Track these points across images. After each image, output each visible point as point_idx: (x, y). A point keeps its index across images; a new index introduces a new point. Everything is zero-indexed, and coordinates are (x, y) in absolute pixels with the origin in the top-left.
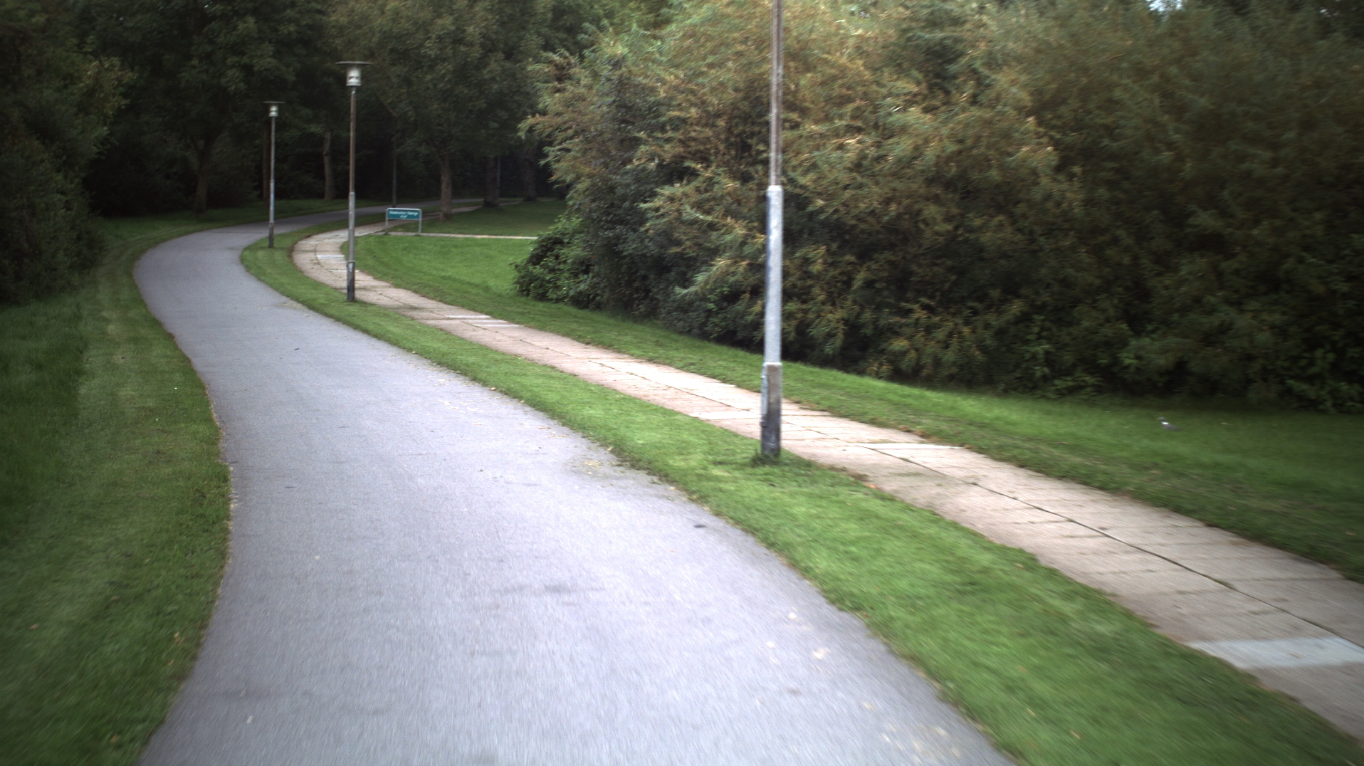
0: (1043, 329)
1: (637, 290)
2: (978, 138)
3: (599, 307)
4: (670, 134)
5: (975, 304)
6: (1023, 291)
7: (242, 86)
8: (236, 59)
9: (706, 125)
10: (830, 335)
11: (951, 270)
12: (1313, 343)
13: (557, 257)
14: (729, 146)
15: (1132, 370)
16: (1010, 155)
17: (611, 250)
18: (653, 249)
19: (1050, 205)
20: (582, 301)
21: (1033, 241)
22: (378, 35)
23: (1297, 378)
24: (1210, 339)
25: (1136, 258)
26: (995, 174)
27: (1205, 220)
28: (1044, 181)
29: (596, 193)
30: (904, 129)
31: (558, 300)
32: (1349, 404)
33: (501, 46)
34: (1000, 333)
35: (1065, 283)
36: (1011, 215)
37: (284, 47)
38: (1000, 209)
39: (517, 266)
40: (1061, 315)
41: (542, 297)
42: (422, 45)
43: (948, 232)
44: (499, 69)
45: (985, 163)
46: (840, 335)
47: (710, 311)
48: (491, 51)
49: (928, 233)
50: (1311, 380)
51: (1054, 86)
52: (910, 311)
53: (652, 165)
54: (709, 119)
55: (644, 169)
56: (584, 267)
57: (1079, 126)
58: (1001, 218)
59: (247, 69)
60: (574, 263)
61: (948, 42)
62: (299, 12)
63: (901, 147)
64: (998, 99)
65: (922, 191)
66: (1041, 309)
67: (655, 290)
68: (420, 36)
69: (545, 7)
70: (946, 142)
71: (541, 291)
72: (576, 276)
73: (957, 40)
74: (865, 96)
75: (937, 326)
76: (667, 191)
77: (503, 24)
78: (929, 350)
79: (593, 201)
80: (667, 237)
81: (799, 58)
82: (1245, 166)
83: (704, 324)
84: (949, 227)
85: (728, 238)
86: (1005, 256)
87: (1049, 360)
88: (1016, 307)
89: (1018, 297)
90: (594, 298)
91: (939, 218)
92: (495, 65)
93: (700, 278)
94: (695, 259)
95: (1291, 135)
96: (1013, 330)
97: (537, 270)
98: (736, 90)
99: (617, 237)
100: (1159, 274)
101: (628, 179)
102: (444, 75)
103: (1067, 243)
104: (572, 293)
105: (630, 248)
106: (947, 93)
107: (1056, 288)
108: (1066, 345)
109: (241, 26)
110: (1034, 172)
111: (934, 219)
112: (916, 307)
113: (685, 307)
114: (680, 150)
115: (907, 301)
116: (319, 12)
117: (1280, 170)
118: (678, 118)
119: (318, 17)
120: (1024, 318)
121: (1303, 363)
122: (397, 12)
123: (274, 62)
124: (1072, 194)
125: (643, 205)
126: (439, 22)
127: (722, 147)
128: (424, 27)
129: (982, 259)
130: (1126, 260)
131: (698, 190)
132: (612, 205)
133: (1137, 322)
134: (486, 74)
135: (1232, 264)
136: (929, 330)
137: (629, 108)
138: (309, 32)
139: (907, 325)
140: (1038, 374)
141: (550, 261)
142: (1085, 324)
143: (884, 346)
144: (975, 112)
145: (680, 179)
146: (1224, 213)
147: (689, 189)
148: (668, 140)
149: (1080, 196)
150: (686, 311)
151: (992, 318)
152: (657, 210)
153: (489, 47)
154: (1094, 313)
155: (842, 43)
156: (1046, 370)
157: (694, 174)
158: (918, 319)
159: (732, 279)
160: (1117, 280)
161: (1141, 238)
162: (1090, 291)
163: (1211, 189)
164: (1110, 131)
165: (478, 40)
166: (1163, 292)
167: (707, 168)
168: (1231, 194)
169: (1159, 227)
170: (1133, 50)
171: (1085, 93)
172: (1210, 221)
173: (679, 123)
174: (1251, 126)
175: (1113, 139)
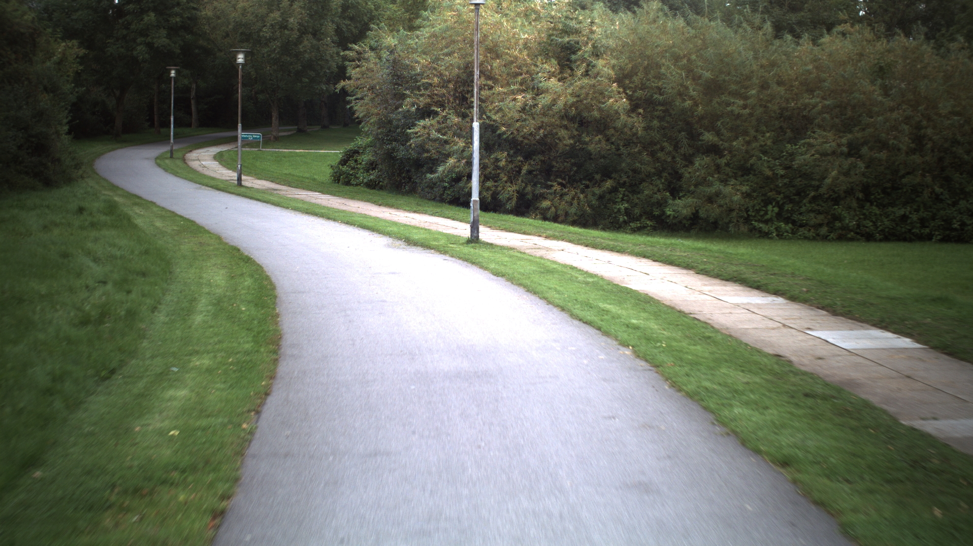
0: (624, 195)
1: (404, 178)
2: (587, 94)
3: (381, 188)
4: (423, 92)
5: (588, 182)
6: (613, 175)
7: (147, 56)
8: (143, 39)
9: (443, 87)
10: (509, 199)
11: (574, 164)
12: (767, 202)
13: (356, 161)
14: (455, 98)
15: (671, 217)
16: (603, 103)
17: (390, 156)
18: (414, 155)
19: (626, 130)
20: (372, 185)
21: (618, 149)
22: (233, 24)
23: (759, 221)
24: (710, 200)
25: (674, 158)
26: (596, 114)
27: (708, 137)
28: (623, 117)
29: (381, 124)
30: (546, 91)
31: (357, 185)
32: (785, 234)
33: (311, 30)
34: (601, 197)
35: (635, 171)
36: (605, 136)
37: (173, 31)
38: (600, 131)
39: (332, 166)
40: (634, 188)
41: (348, 183)
42: (260, 30)
43: (571, 144)
44: (309, 45)
45: (589, 108)
46: (515, 199)
47: (445, 188)
48: (304, 33)
49: (561, 145)
50: (766, 222)
51: (630, 66)
52: (552, 186)
53: (413, 109)
54: (444, 84)
55: (408, 111)
56: (372, 166)
57: (643, 87)
58: (600, 137)
59: (150, 45)
60: (366, 164)
61: (572, 43)
62: (183, 9)
63: (544, 100)
64: (598, 74)
65: (558, 122)
66: (623, 185)
67: (415, 177)
68: (260, 24)
69: (336, 5)
70: (569, 97)
71: (346, 180)
72: (368, 171)
73: (578, 43)
74: (527, 72)
75: (566, 194)
76: (422, 123)
77: (311, 16)
78: (561, 207)
79: (379, 128)
80: (422, 148)
81: (493, 51)
82: (729, 109)
83: (443, 194)
84: (572, 141)
85: (455, 148)
86: (604, 157)
87: (627, 212)
88: (609, 184)
89: (611, 178)
90: (379, 183)
91: (567, 137)
92: (308, 42)
93: (441, 169)
94: (437, 160)
95: (754, 92)
96: (608, 196)
97: (345, 168)
98: (459, 68)
99: (393, 149)
100: (687, 166)
101: (400, 117)
102: (275, 49)
103: (636, 150)
104: (365, 181)
105: (401, 153)
106: (572, 70)
107: (630, 173)
108: (636, 204)
109: (146, 18)
110: (617, 112)
111: (564, 138)
112: (555, 184)
113: (432, 185)
114: (428, 100)
115: (551, 181)
116: (194, 9)
117: (747, 111)
118: (427, 83)
119: (194, 12)
120: (614, 190)
121: (762, 213)
122: (244, 9)
123: (167, 41)
124: (637, 123)
125: (408, 131)
126: (272, 15)
127: (451, 99)
128: (263, 19)
129: (591, 159)
130: (669, 159)
131: (438, 122)
132: (390, 131)
133: (675, 192)
134: (301, 48)
135: (723, 161)
136: (562, 196)
137: (399, 77)
138: (189, 22)
139: (551, 194)
140: (621, 220)
141: (352, 163)
142: (646, 192)
143: (538, 205)
144: (586, 81)
145: (429, 116)
146: (718, 134)
147: (434, 122)
148: (422, 95)
149: (642, 125)
150: (432, 188)
151: (597, 191)
152: (416, 133)
153: (303, 31)
154: (651, 187)
155: (516, 43)
156: (626, 218)
157: (436, 113)
158: (556, 190)
159: (457, 170)
160: (664, 169)
161: (676, 147)
162: (649, 175)
163: (711, 121)
164: (659, 90)
165: (296, 27)
166: (687, 175)
167: (443, 111)
168: (722, 123)
169: (685, 141)
170: (674, 46)
171: (647, 69)
172: (711, 138)
173: (428, 86)
174: (733, 87)
175: (661, 94)
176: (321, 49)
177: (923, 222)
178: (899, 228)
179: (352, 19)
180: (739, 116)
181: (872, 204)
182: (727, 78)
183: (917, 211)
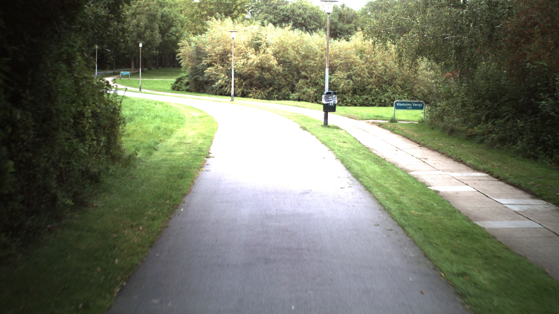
1: (201, 88)
2: (264, 59)
3: (192, 91)
5: (264, 88)
6: (273, 86)
9: (216, 56)
10: (239, 93)
11: (260, 82)
16: (269, 62)
17: (196, 80)
18: (206, 79)
19: (276, 71)
21: (274, 77)
24: (304, 93)
25: (292, 80)
26: (267, 66)
28: (275, 67)
30: (251, 59)
33: (149, 27)
34: (269, 93)
35: (280, 84)
36: (270, 73)
38: (268, 71)
39: (171, 85)
40: (279, 90)
45: (265, 64)
46: (241, 93)
47: (217, 90)
48: (146, 29)
49: (255, 76)
51: (278, 50)
53: (206, 64)
55: (203, 64)
57: (282, 57)
58: (268, 73)
60: (186, 83)
61: (259, 42)
63: (250, 61)
64: (267, 53)
65: (255, 68)
66: (276, 89)
67: (205, 87)
69: (159, 16)
70: (258, 60)
71: (178, 89)
72: (186, 86)
73: (261, 42)
74: (245, 52)
76: (209, 68)
78: (256, 96)
79: (192, 70)
80: (209, 77)
82: (310, 64)
84: (259, 75)
85: (221, 77)
86: (270, 80)
88: (271, 89)
90: (190, 90)
93: (217, 83)
94: (214, 81)
95: (318, 59)
96: (271, 93)
98: (222, 50)
99: (197, 78)
100: (296, 83)
101: (200, 66)
103: (280, 77)
104: (185, 89)
105: (201, 79)
106: (259, 51)
107: (278, 85)
110: (273, 65)
111: (256, 73)
112: (254, 88)
113: (213, 89)
114: (211, 61)
115: (252, 88)
117: (316, 65)
120: (273, 91)
124: (280, 69)
125: (205, 71)
127: (219, 61)
129: (265, 80)
131: (215, 68)
132: (196, 71)
133: (293, 91)
135: (308, 81)
136: (256, 92)
139: (252, 92)
144: (263, 55)
145: (211, 66)
146: (306, 72)
147: (213, 68)
148: (208, 59)
149: (282, 69)
150: (212, 91)
151: (268, 91)
155: (241, 42)
157: (214, 65)
158: (254, 91)
159: (222, 84)
160: (289, 84)
161: (293, 77)
162: (284, 86)
163: (304, 68)
164: (288, 58)
165: (143, 26)
166: (297, 86)
167: (216, 64)
168: (308, 69)
169: (296, 75)
170: (293, 43)
171: (284, 51)
172: (304, 73)
173: (210, 56)
174: (311, 57)
175: (288, 59)
176: (154, 36)
177: (373, 100)
178: (365, 102)
179: (164, 21)
180: (313, 66)
181: (357, 95)
182: (310, 54)
183: (371, 97)
